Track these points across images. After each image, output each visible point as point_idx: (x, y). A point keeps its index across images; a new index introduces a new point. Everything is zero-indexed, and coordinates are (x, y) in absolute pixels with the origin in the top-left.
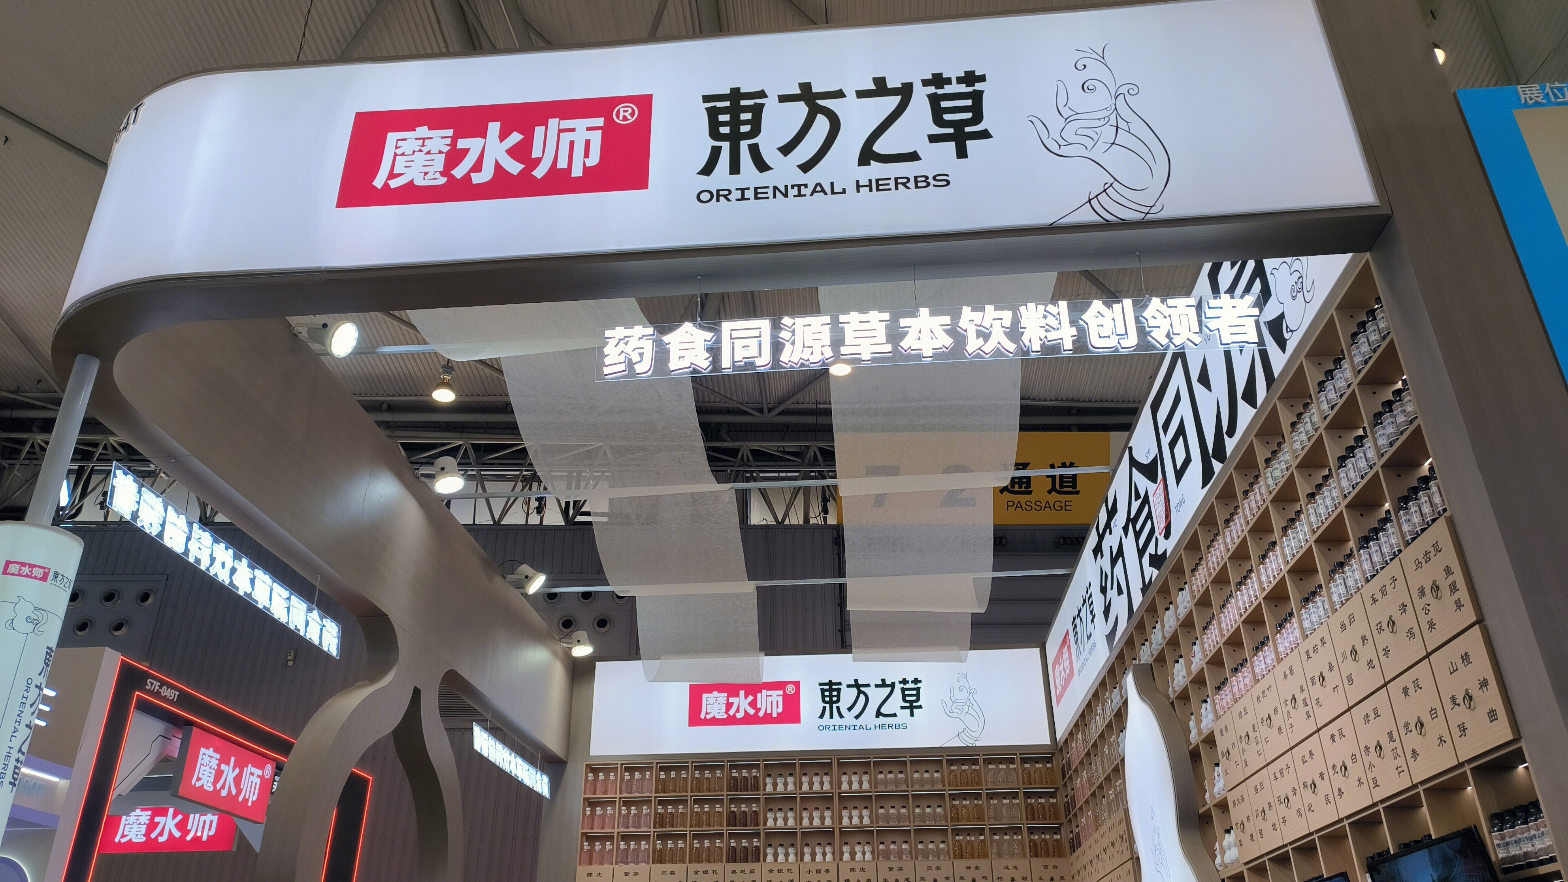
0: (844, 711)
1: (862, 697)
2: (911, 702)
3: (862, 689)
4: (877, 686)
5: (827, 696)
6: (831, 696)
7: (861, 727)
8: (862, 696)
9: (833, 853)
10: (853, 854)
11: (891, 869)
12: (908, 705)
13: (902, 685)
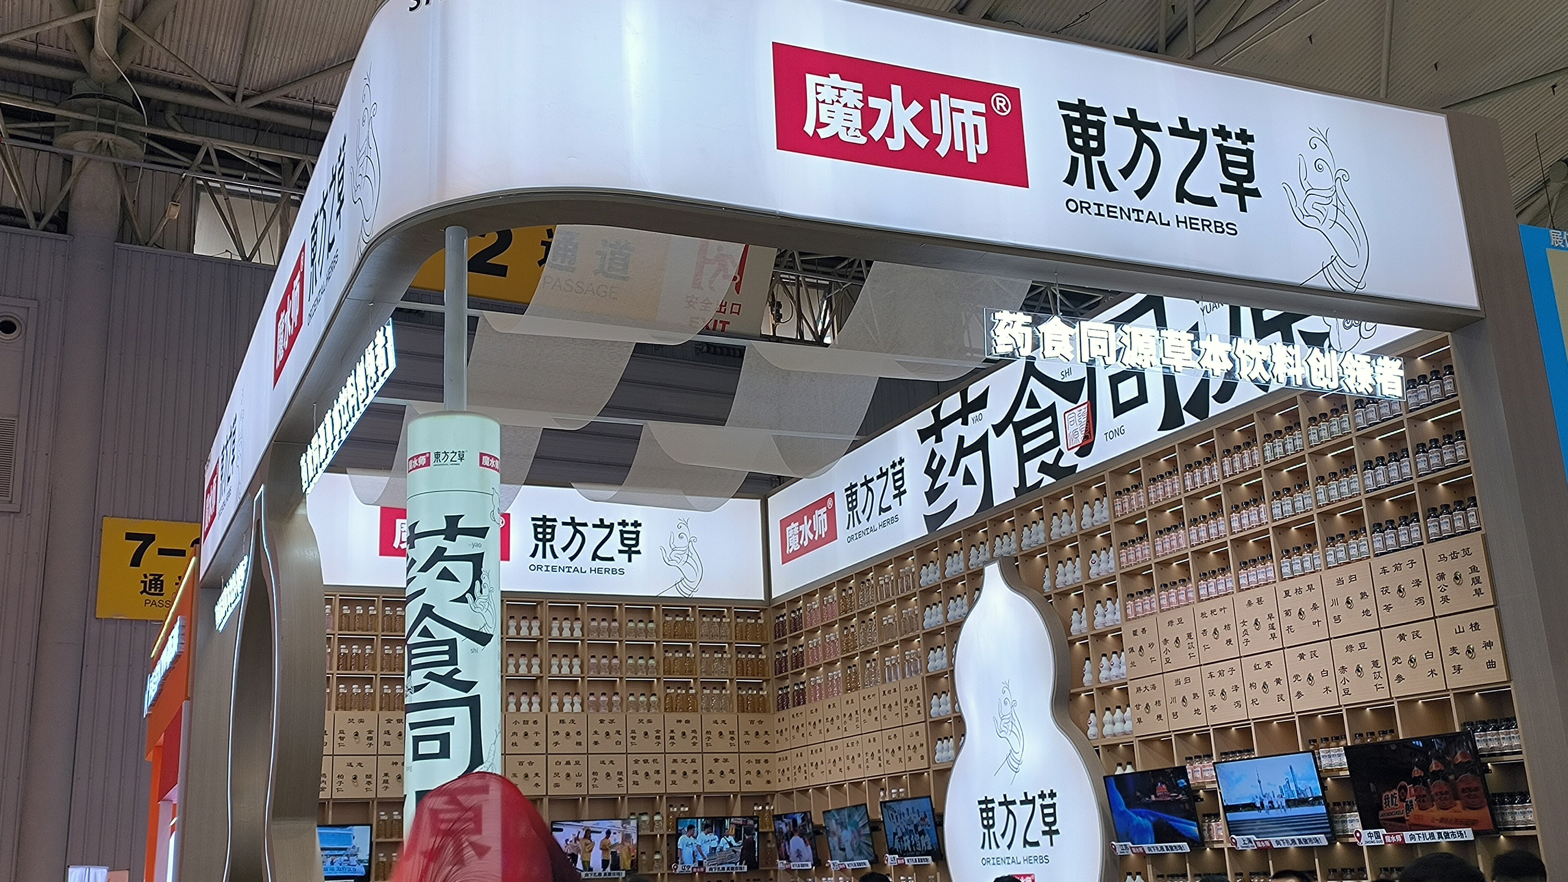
0: (558, 551)
1: (578, 537)
2: (630, 546)
3: (578, 527)
4: (595, 526)
5: (540, 533)
6: (544, 533)
7: (576, 569)
8: (578, 535)
9: (540, 704)
10: (561, 705)
11: (602, 721)
12: (627, 549)
13: (621, 527)
